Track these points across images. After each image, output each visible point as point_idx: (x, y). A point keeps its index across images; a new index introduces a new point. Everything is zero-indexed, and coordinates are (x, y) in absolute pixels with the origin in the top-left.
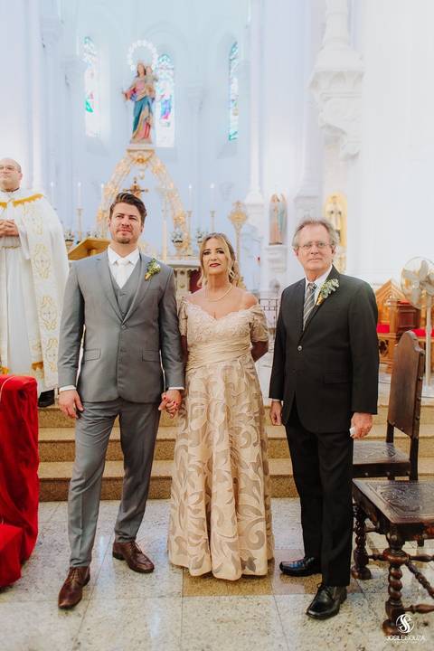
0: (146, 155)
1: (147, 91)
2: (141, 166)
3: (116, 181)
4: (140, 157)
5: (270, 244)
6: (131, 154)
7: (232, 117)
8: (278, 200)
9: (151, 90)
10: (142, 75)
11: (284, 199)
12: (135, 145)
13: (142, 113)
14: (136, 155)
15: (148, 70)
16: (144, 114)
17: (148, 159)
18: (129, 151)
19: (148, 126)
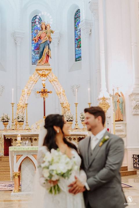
0: (46, 72)
1: (47, 38)
2: (44, 78)
3: (29, 87)
4: (44, 73)
5: (116, 121)
6: (38, 71)
7: (77, 49)
8: (119, 96)
9: (49, 38)
10: (44, 29)
11: (123, 95)
12: (40, 67)
13: (45, 49)
14: (41, 72)
15: (48, 27)
16: (46, 50)
17: (48, 75)
18: (37, 70)
19: (48, 56)
